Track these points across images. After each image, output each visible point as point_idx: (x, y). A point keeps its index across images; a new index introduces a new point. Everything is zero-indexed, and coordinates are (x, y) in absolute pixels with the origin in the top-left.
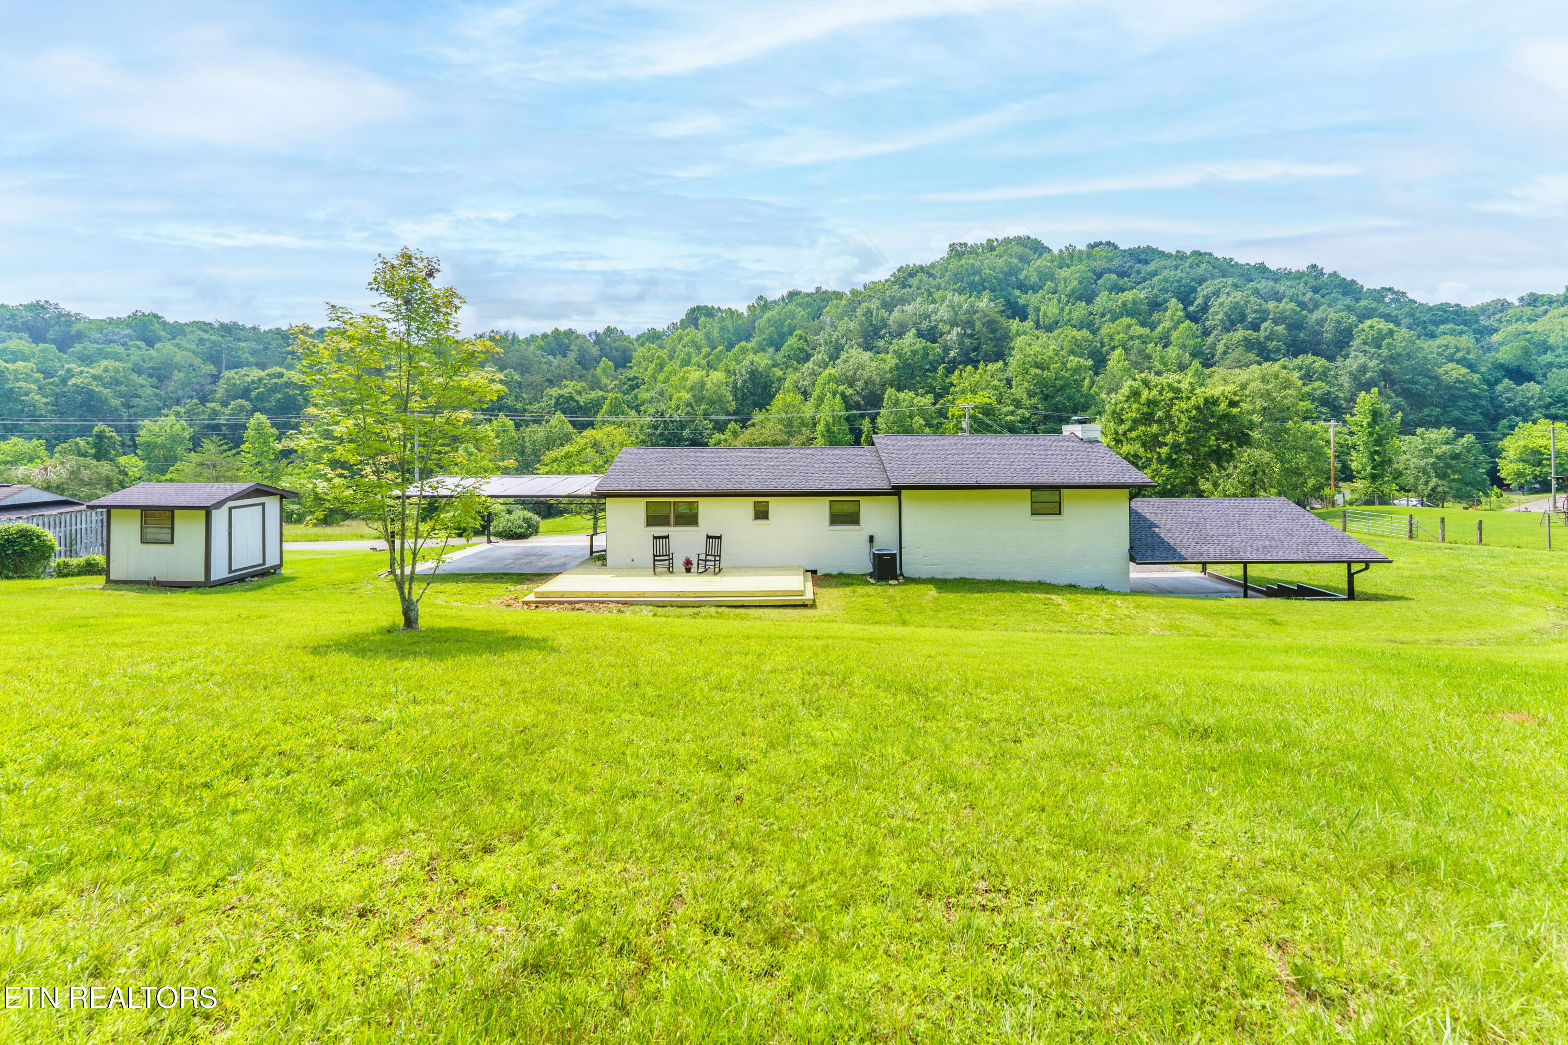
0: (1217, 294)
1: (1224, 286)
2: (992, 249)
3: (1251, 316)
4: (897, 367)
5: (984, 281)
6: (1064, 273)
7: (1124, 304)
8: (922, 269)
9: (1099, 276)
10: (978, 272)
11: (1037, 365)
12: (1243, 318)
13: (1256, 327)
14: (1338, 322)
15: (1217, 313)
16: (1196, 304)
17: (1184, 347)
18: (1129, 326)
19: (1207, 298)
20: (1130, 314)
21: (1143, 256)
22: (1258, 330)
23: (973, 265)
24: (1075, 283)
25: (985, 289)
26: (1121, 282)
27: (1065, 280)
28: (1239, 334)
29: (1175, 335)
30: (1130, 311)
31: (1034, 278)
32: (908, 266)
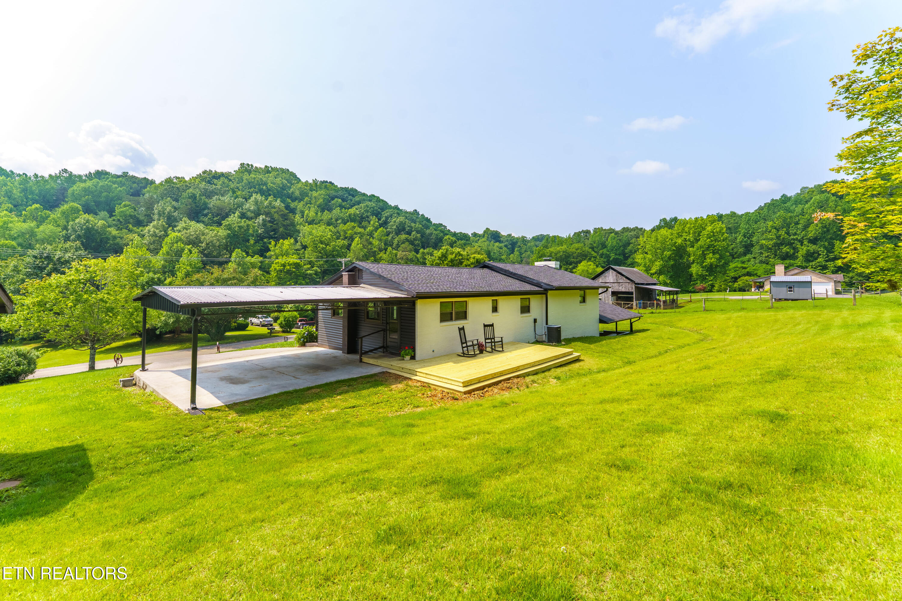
0: (391, 216)
1: (394, 213)
2: (268, 172)
3: (407, 229)
4: (228, 236)
5: (269, 190)
6: (315, 194)
7: (350, 215)
8: (222, 175)
9: (333, 199)
10: (265, 184)
11: (322, 242)
12: (404, 229)
13: (409, 233)
14: (437, 235)
15: (392, 225)
16: (382, 220)
17: (380, 240)
18: (354, 227)
19: (387, 218)
20: (353, 220)
21: (351, 193)
22: (410, 235)
23: (261, 179)
24: (321, 200)
25: (270, 195)
26: (343, 204)
27: (315, 198)
28: (403, 236)
29: (376, 234)
30: (352, 219)
31: (297, 193)
32: (211, 171)
